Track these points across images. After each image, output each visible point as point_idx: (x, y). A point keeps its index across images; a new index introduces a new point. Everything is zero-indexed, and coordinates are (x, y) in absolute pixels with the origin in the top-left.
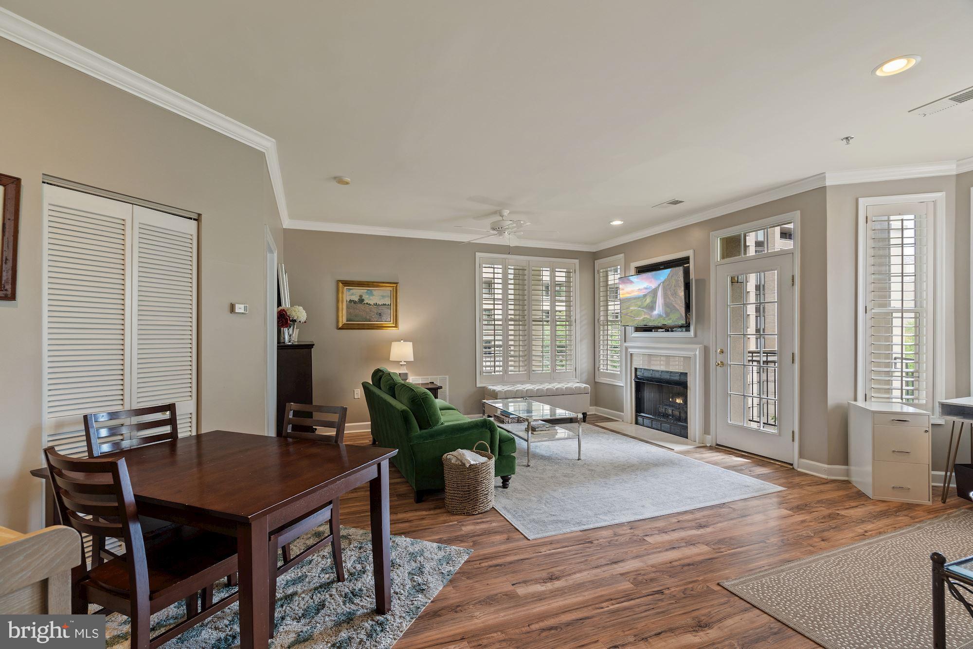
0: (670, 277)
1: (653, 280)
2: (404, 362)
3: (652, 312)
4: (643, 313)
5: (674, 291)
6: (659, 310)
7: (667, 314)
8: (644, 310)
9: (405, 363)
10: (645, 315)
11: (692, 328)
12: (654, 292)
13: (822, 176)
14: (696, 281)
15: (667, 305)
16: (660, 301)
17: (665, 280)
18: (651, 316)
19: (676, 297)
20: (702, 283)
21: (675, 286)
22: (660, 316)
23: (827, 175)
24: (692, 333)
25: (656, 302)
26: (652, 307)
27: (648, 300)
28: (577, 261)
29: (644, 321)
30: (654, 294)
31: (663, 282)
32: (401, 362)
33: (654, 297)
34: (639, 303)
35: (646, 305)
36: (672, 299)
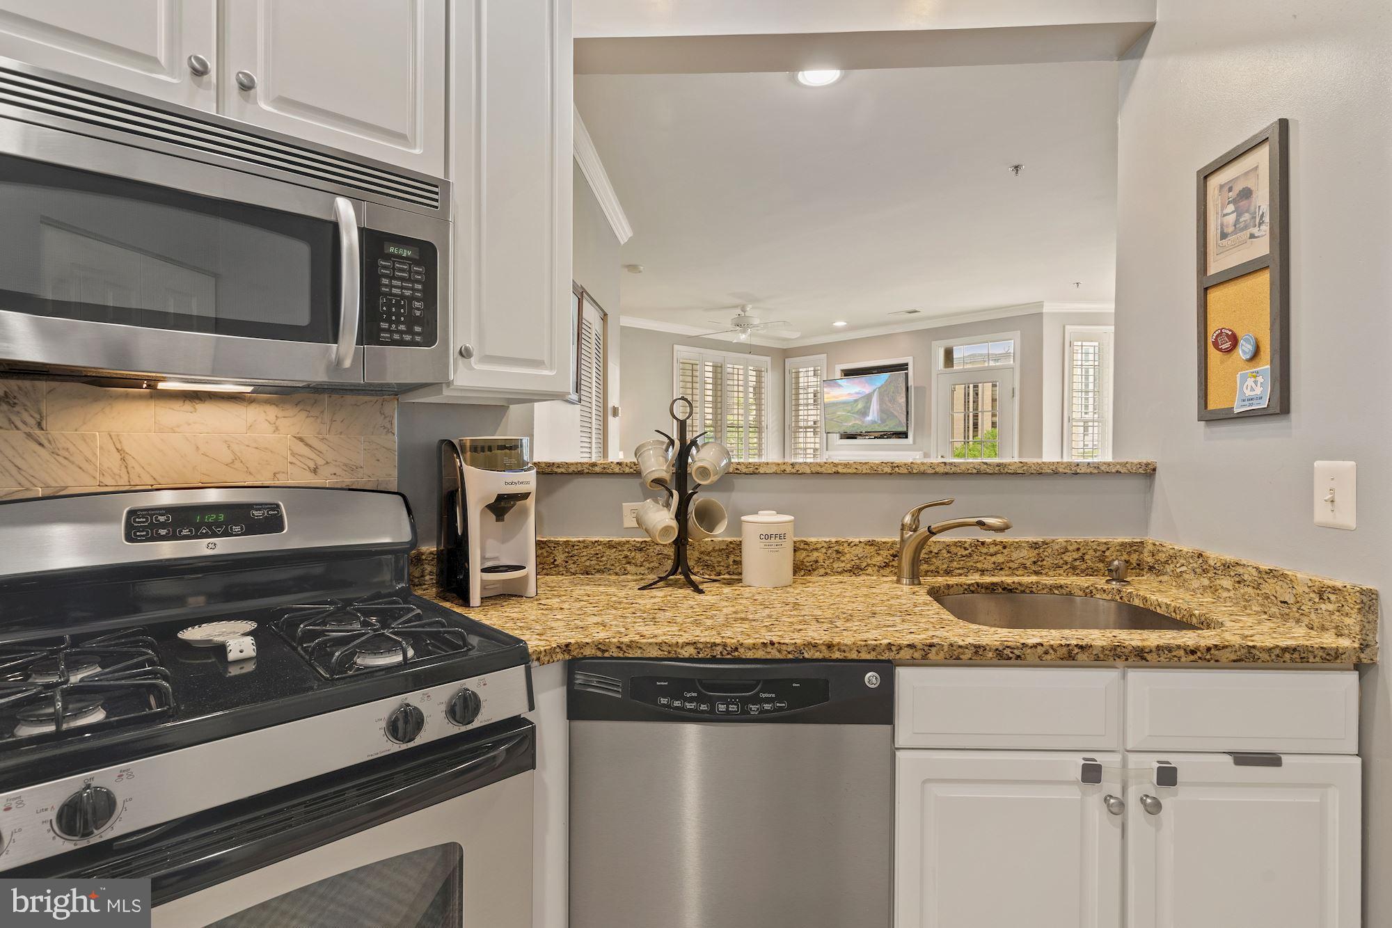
0: (888, 383)
1: (867, 385)
3: (865, 417)
4: (853, 419)
5: (892, 398)
6: (873, 415)
7: (883, 421)
8: (854, 415)
10: (855, 420)
11: (910, 435)
12: (868, 398)
13: (1040, 304)
14: (915, 388)
15: (883, 411)
16: (875, 406)
17: (883, 384)
18: (863, 422)
19: (893, 403)
20: (922, 391)
21: (893, 393)
22: (874, 422)
23: (1045, 303)
24: (910, 439)
25: (869, 408)
26: (864, 413)
27: (860, 406)
28: (768, 359)
29: (854, 427)
30: (867, 399)
31: (879, 388)
33: (867, 403)
34: (849, 408)
35: (856, 410)
36: (890, 405)
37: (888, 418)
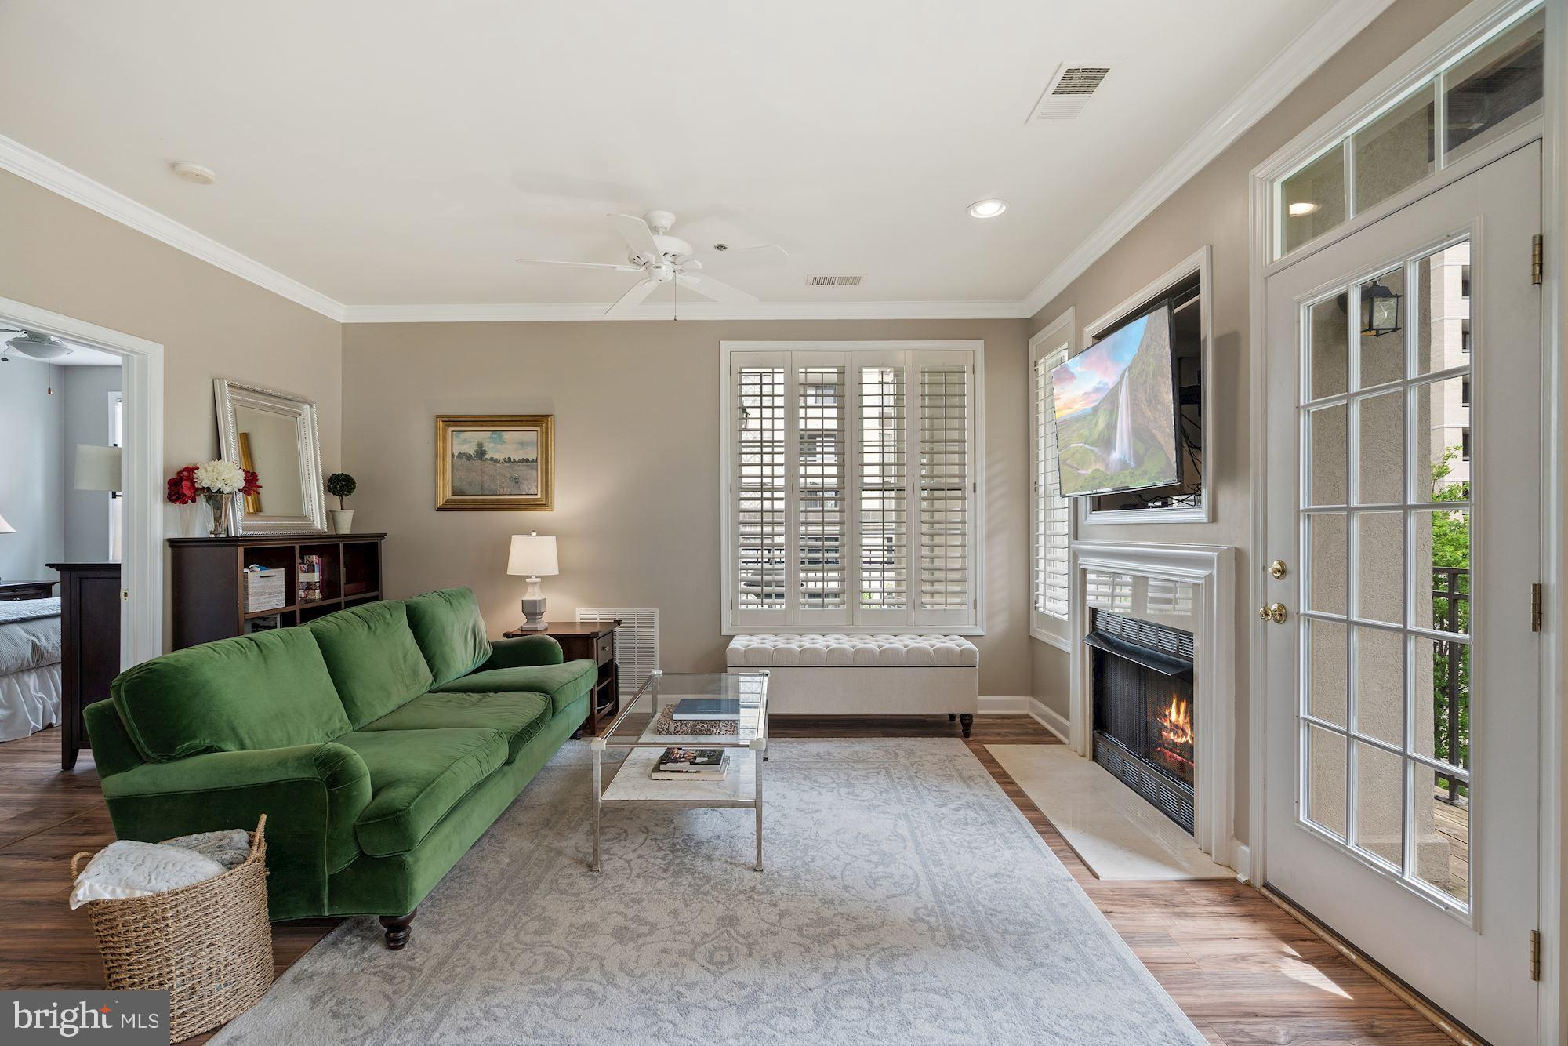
0: (1143, 346)
1: (1108, 362)
2: (537, 577)
3: (1109, 454)
4: (1093, 458)
5: (1153, 387)
6: (1121, 451)
7: (1139, 460)
8: (1094, 448)
9: (539, 580)
10: (1096, 462)
12: (1113, 398)
14: (1215, 343)
15: (1139, 433)
16: (1123, 421)
17: (1134, 362)
18: (1109, 468)
19: (1156, 409)
20: (1229, 348)
21: (1154, 376)
22: (1124, 465)
24: (1205, 507)
25: (1115, 427)
26: (1107, 443)
27: (1102, 422)
28: (978, 345)
29: (1094, 478)
30: (1112, 402)
31: (1130, 368)
32: (530, 577)
33: (1112, 413)
34: (1086, 431)
35: (1097, 435)
36: (1148, 413)
37: (1147, 449)
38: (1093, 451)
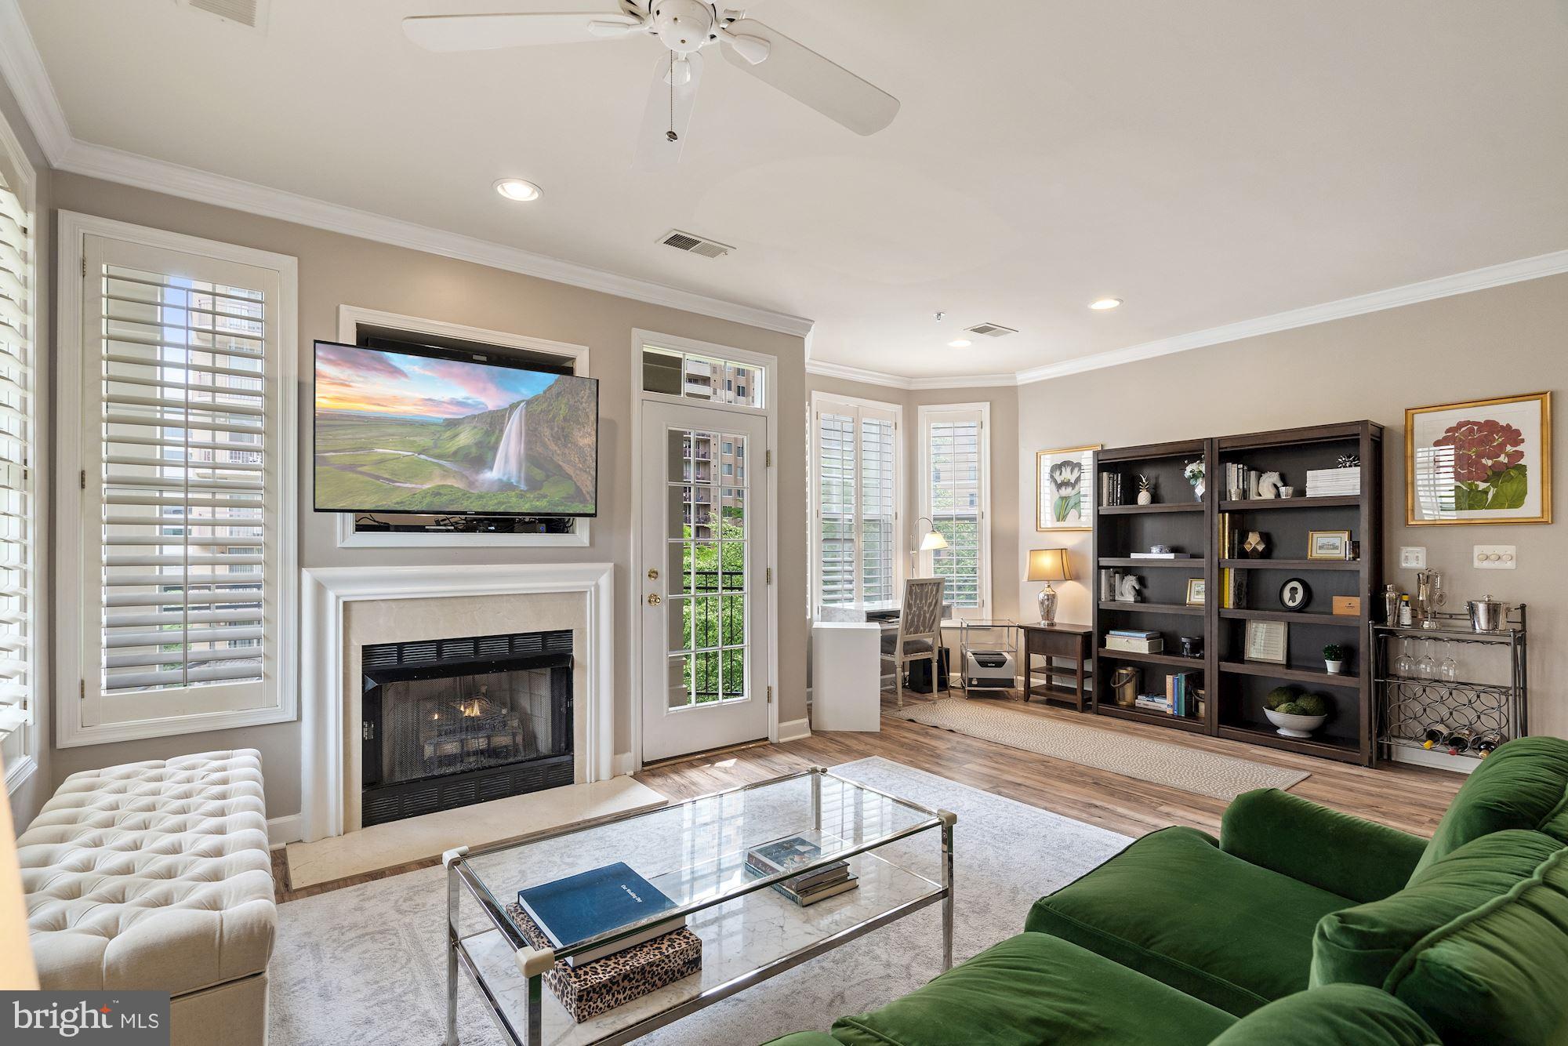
0: (552, 395)
3: (477, 472)
4: (437, 471)
5: (562, 429)
7: (533, 485)
8: (441, 462)
10: (444, 477)
12: (494, 422)
15: (535, 460)
17: (536, 399)
18: (471, 484)
20: (619, 428)
21: (565, 419)
22: (506, 486)
24: (578, 535)
25: (494, 448)
26: (480, 457)
27: (465, 438)
29: (441, 493)
30: (491, 424)
31: (529, 403)
33: (488, 434)
34: (425, 441)
35: (454, 449)
36: (554, 447)
37: (548, 477)
38: (440, 465)
